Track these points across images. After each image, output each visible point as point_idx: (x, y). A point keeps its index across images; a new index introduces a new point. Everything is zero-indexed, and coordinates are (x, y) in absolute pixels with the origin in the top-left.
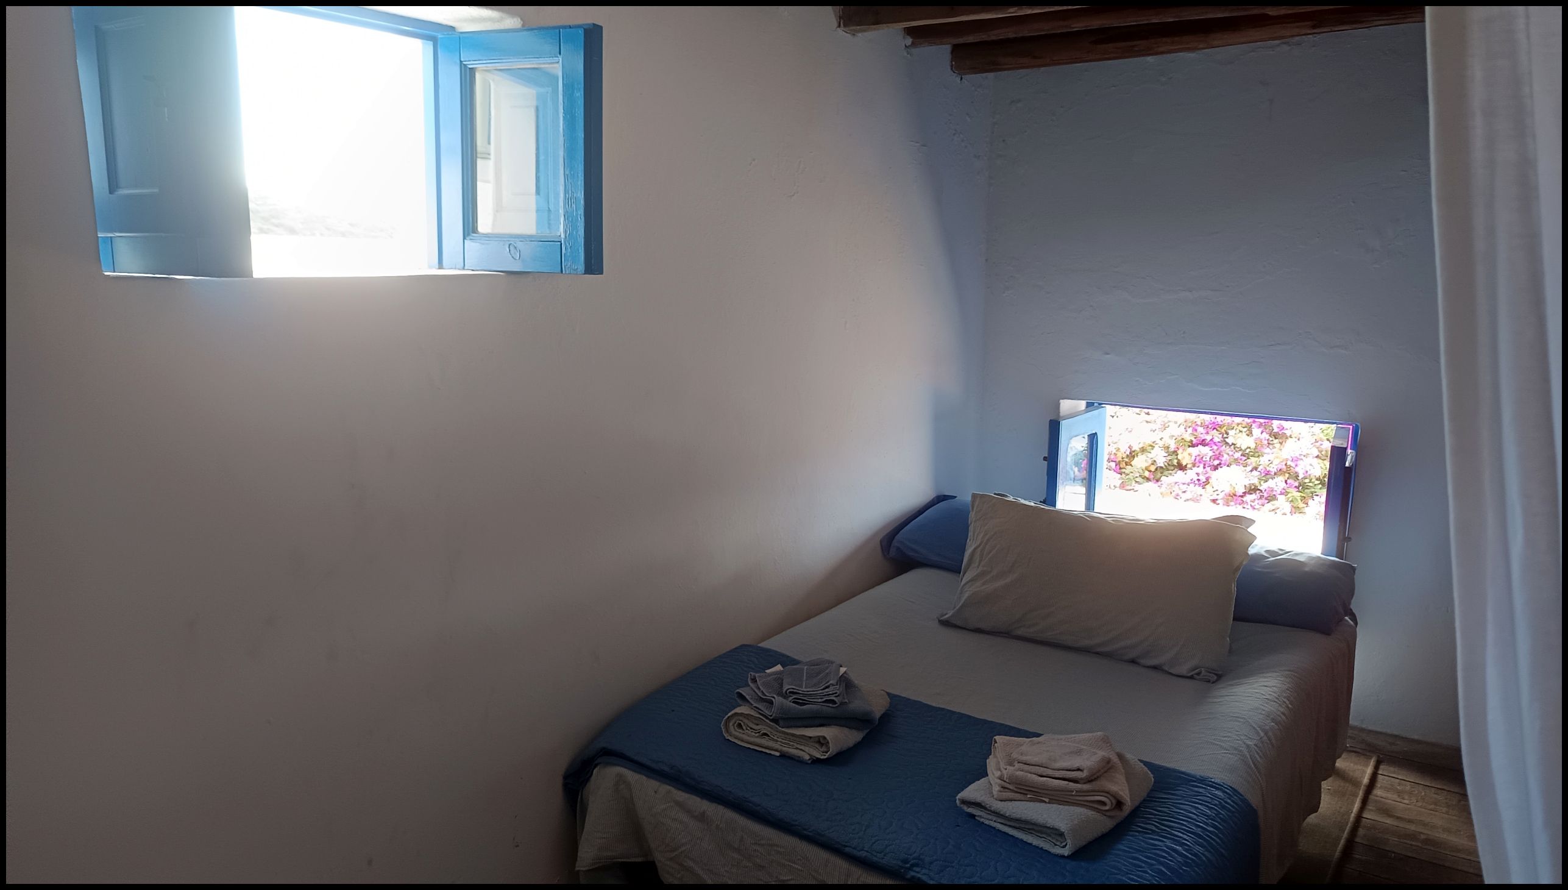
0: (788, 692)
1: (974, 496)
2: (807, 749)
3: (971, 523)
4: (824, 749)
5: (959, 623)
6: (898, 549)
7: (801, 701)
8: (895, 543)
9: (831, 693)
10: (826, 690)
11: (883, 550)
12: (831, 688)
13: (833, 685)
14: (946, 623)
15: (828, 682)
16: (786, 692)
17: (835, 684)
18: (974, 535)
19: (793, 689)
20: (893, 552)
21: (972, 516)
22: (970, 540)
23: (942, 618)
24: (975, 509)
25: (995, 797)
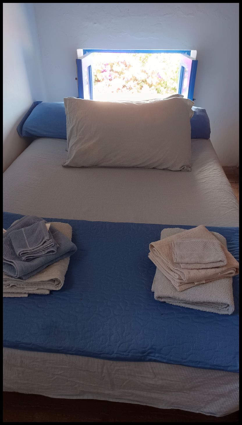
0: (20, 254)
1: (65, 100)
2: (45, 287)
3: (67, 114)
4: (56, 283)
5: (73, 166)
6: (26, 131)
7: (31, 258)
8: (24, 129)
9: (49, 245)
10: (45, 244)
11: (19, 134)
12: (48, 242)
13: (48, 240)
14: (67, 167)
15: (43, 238)
16: (19, 255)
17: (49, 238)
18: (70, 120)
19: (23, 251)
20: (24, 134)
21: (67, 111)
22: (68, 123)
23: (64, 165)
24: (67, 106)
25: (178, 291)
